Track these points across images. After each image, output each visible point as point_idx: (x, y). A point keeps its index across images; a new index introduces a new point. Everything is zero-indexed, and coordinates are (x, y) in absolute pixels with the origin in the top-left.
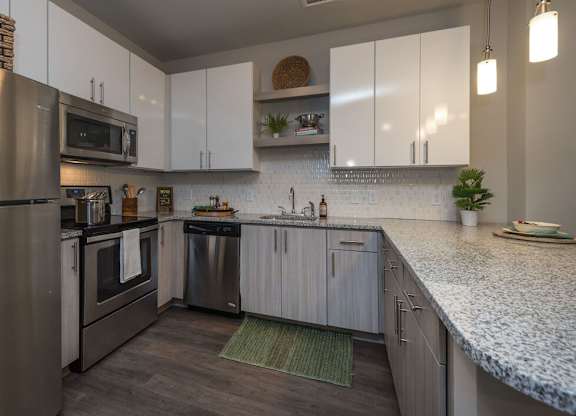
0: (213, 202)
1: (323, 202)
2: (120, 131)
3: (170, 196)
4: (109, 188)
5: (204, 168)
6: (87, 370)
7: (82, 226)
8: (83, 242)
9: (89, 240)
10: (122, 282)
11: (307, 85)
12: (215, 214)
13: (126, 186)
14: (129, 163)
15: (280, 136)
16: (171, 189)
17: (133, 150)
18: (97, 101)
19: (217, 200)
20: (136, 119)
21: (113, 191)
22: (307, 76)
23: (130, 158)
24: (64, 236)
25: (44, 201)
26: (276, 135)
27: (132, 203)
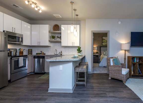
0: (41, 52)
1: (61, 52)
2: (19, 38)
3: (31, 51)
4: (16, 49)
5: (39, 45)
6: (12, 82)
7: (11, 56)
8: (11, 59)
9: (12, 58)
10: (19, 67)
11: (58, 31)
12: (41, 54)
13: (20, 49)
14: (21, 44)
15: (54, 39)
16: (32, 49)
17: (22, 41)
18: (14, 32)
19: (42, 52)
20: (23, 35)
21: (17, 50)
22: (58, 29)
23: (21, 43)
24: (8, 57)
25: (5, 51)
26: (53, 39)
27: (22, 52)
